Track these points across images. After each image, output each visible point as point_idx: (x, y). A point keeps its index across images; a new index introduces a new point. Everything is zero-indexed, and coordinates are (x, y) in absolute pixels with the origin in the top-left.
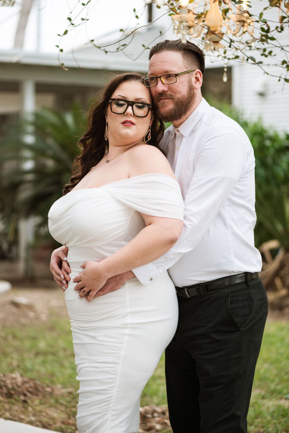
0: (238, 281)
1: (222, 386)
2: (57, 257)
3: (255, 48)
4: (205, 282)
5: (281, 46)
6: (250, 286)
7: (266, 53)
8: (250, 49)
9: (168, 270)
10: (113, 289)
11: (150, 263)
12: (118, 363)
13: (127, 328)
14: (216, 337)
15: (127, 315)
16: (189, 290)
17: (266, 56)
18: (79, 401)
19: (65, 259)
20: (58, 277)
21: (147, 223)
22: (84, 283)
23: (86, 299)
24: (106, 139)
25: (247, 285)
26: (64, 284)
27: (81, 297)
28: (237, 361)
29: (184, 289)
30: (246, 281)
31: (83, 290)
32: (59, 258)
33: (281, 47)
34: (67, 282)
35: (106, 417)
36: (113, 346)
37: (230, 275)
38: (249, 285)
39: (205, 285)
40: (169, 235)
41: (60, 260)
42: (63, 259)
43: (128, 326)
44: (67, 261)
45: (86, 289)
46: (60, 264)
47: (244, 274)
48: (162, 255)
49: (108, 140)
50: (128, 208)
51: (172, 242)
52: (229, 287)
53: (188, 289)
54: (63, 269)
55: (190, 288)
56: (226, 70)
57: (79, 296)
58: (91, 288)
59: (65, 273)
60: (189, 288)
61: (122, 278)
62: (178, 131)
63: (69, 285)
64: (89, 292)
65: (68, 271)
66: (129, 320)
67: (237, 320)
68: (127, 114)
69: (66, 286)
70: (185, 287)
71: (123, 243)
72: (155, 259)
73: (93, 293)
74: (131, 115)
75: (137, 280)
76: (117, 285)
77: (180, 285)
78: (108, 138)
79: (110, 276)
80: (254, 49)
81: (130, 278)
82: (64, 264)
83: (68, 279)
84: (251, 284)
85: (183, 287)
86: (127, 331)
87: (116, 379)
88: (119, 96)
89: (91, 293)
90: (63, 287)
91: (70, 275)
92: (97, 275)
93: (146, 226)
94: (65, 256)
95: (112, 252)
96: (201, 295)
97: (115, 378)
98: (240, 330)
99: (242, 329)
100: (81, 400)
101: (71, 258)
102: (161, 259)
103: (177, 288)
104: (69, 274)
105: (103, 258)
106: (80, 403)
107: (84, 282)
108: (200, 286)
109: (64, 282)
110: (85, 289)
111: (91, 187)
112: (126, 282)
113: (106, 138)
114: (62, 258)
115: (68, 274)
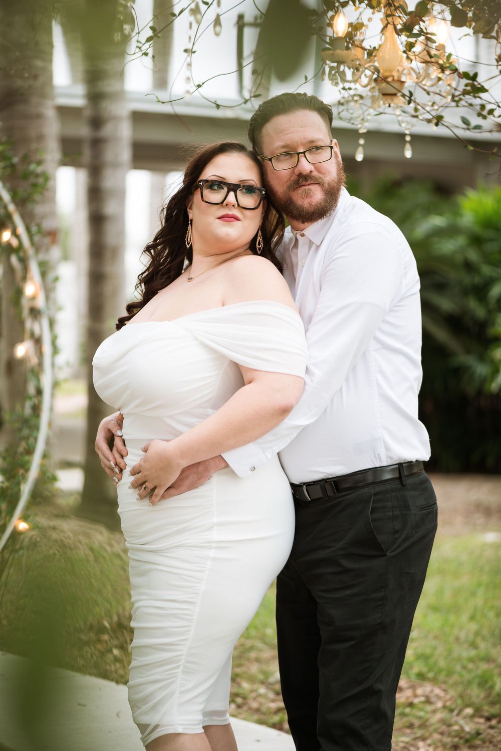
0: (387, 476)
1: (353, 643)
2: (106, 430)
3: (466, 104)
4: (334, 476)
5: (497, 102)
6: (406, 485)
7: (485, 113)
8: (457, 106)
9: (278, 454)
10: (193, 486)
11: (251, 443)
12: (194, 603)
13: (210, 549)
14: (347, 564)
15: (212, 527)
16: (309, 487)
17: (485, 117)
18: (132, 661)
19: (119, 433)
20: (107, 462)
21: (246, 379)
22: (146, 476)
23: (150, 500)
24: (188, 247)
25: (402, 483)
26: (117, 473)
27: (142, 497)
28: (379, 603)
29: (302, 486)
30: (400, 477)
31: (144, 486)
32: (109, 431)
33: (496, 104)
34: (121, 470)
35: (172, 686)
36: (188, 576)
37: (374, 467)
38: (404, 483)
39: (334, 481)
40: (281, 400)
41: (111, 434)
42: (115, 434)
43: (214, 545)
44: (122, 436)
45: (149, 485)
46: (111, 441)
47: (397, 466)
48: (268, 431)
49: (191, 247)
50: (219, 357)
51: (285, 411)
52: (373, 485)
53: (307, 487)
54: (114, 449)
55: (312, 485)
56: (408, 138)
57: (138, 496)
58: (156, 483)
59: (117, 456)
60: (309, 484)
61: (206, 468)
62: (303, 235)
63: (123, 475)
64: (154, 489)
65: (123, 453)
66: (216, 535)
67: (381, 538)
68: (227, 205)
69: (118, 476)
70: (304, 484)
71: (210, 411)
72: (257, 437)
73: (160, 492)
74: (233, 206)
75: (233, 472)
76: (200, 479)
77: (296, 482)
78: (191, 245)
79: (185, 463)
80: (464, 106)
81: (220, 468)
82: (118, 442)
83: (122, 465)
84: (408, 481)
85: (302, 483)
86: (212, 553)
87: (189, 628)
88: (213, 175)
89: (156, 491)
90: (114, 478)
91: (127, 459)
92: (165, 464)
93: (244, 385)
94: (118, 427)
95: (191, 426)
96: (328, 496)
97: (189, 626)
98: (385, 555)
99: (389, 554)
100: (135, 660)
101: (128, 432)
102: (267, 437)
103: (292, 485)
104: (124, 457)
105: (178, 434)
106: (134, 664)
107: (146, 473)
108: (326, 482)
109: (117, 470)
110: (147, 484)
111: (161, 320)
112: (213, 475)
113: (188, 244)
114: (113, 432)
115: (122, 457)
